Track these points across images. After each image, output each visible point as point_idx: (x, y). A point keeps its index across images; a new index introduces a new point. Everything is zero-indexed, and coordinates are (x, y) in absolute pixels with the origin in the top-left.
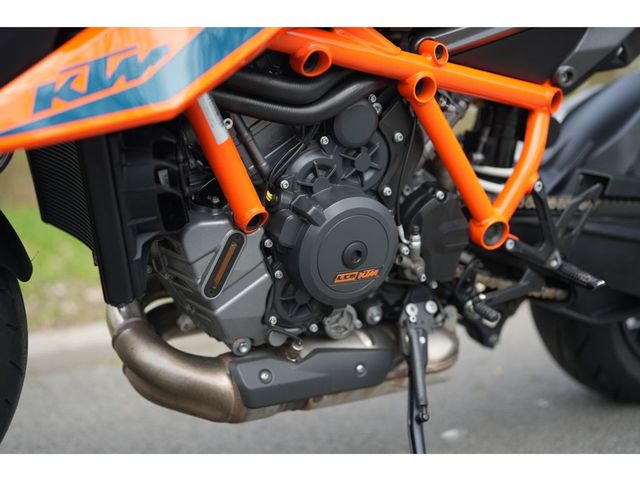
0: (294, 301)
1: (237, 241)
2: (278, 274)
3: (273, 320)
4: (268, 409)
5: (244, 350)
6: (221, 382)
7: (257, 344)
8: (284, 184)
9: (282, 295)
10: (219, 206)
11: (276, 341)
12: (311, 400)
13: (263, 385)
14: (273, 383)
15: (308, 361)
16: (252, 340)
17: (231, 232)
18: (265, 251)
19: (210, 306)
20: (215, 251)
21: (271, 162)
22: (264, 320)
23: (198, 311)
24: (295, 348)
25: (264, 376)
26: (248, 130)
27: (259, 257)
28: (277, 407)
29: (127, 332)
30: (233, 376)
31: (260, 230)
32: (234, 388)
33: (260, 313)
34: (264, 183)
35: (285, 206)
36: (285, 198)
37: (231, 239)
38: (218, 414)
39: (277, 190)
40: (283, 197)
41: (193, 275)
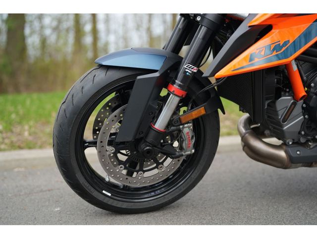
0: (311, 127)
1: (294, 104)
2: (306, 116)
3: (303, 133)
4: (298, 164)
5: (291, 143)
6: (282, 154)
7: (295, 141)
8: (312, 85)
9: (307, 124)
10: (288, 92)
11: (303, 140)
12: (314, 163)
13: (298, 156)
14: (301, 155)
15: (314, 149)
16: (293, 140)
17: (292, 101)
18: (303, 108)
19: (282, 126)
20: (287, 107)
21: (307, 77)
22: (300, 133)
23: (274, 128)
24: (310, 144)
25: (298, 153)
26: (301, 66)
27: (301, 110)
28: (301, 164)
29: (247, 135)
30: (286, 152)
31: (302, 101)
32: (287, 156)
33: (298, 130)
34: (306, 84)
35: (312, 93)
36: (312, 90)
37: (293, 103)
38: (280, 165)
39: (309, 87)
40: (311, 89)
41: (277, 115)
